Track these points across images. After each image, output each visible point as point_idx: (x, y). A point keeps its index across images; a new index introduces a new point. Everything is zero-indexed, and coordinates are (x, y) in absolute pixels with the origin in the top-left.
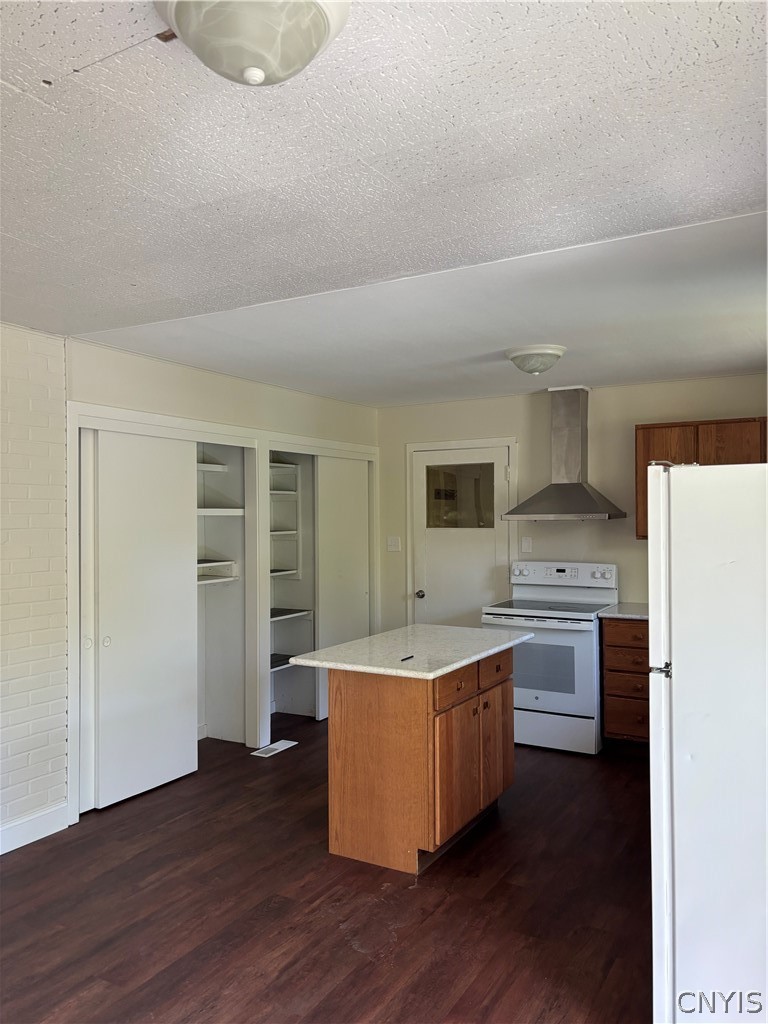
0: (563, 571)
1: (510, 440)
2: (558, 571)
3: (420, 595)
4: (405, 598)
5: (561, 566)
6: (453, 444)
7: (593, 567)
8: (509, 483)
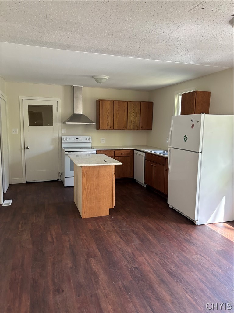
0: (78, 139)
1: (58, 99)
2: (76, 139)
3: (27, 148)
4: (21, 149)
5: (77, 137)
6: (38, 98)
7: (86, 137)
8: (58, 112)
